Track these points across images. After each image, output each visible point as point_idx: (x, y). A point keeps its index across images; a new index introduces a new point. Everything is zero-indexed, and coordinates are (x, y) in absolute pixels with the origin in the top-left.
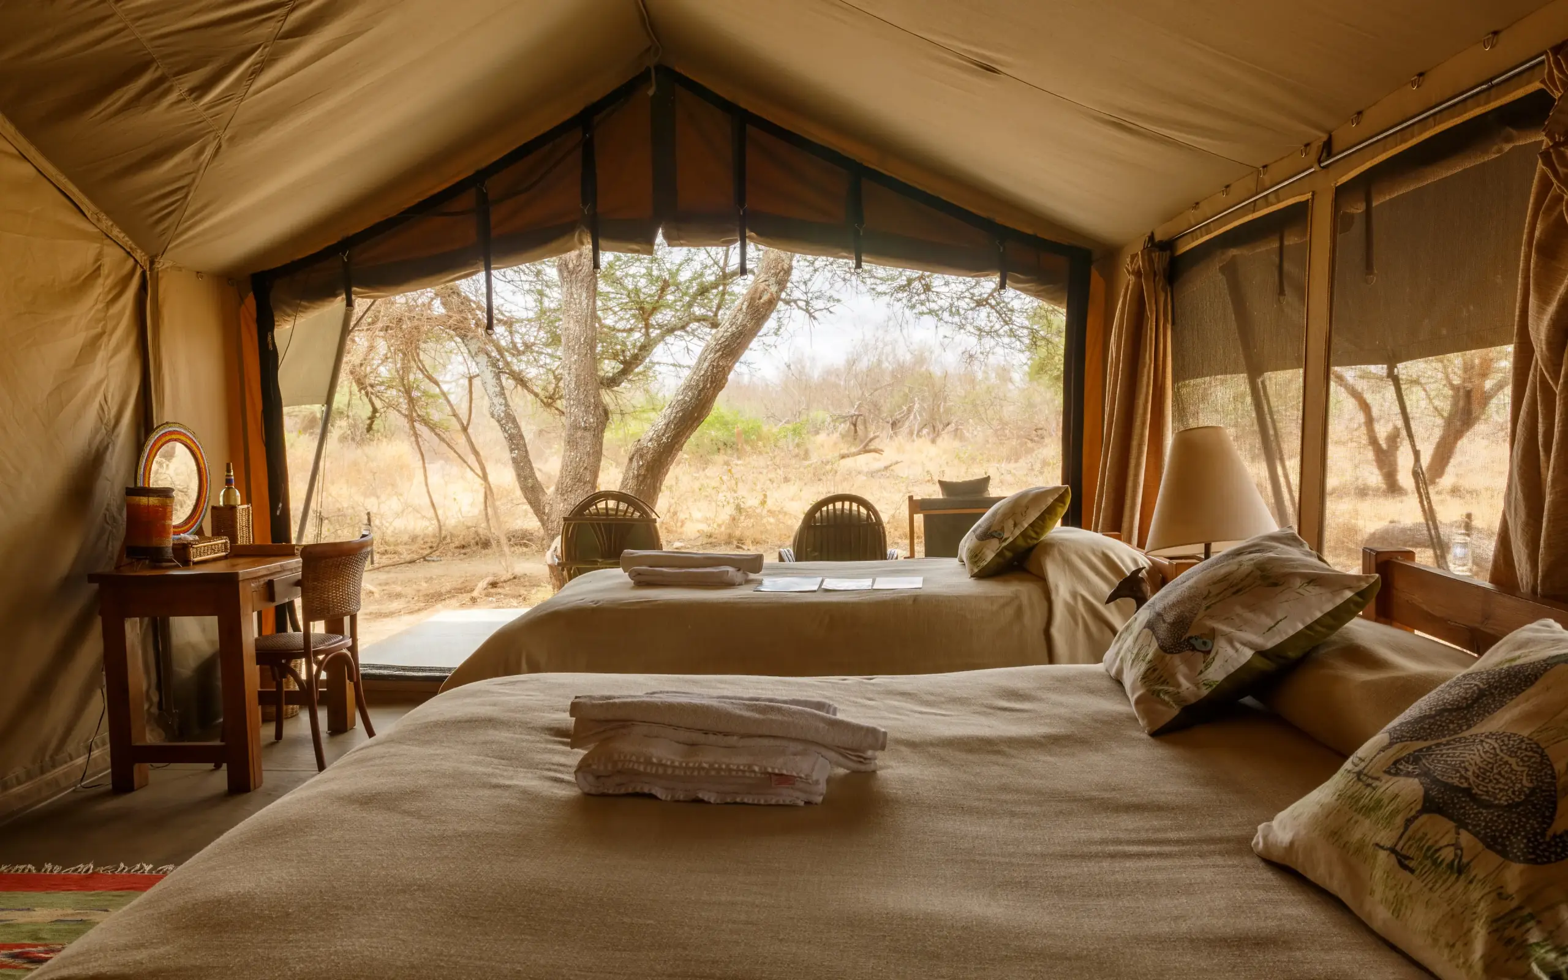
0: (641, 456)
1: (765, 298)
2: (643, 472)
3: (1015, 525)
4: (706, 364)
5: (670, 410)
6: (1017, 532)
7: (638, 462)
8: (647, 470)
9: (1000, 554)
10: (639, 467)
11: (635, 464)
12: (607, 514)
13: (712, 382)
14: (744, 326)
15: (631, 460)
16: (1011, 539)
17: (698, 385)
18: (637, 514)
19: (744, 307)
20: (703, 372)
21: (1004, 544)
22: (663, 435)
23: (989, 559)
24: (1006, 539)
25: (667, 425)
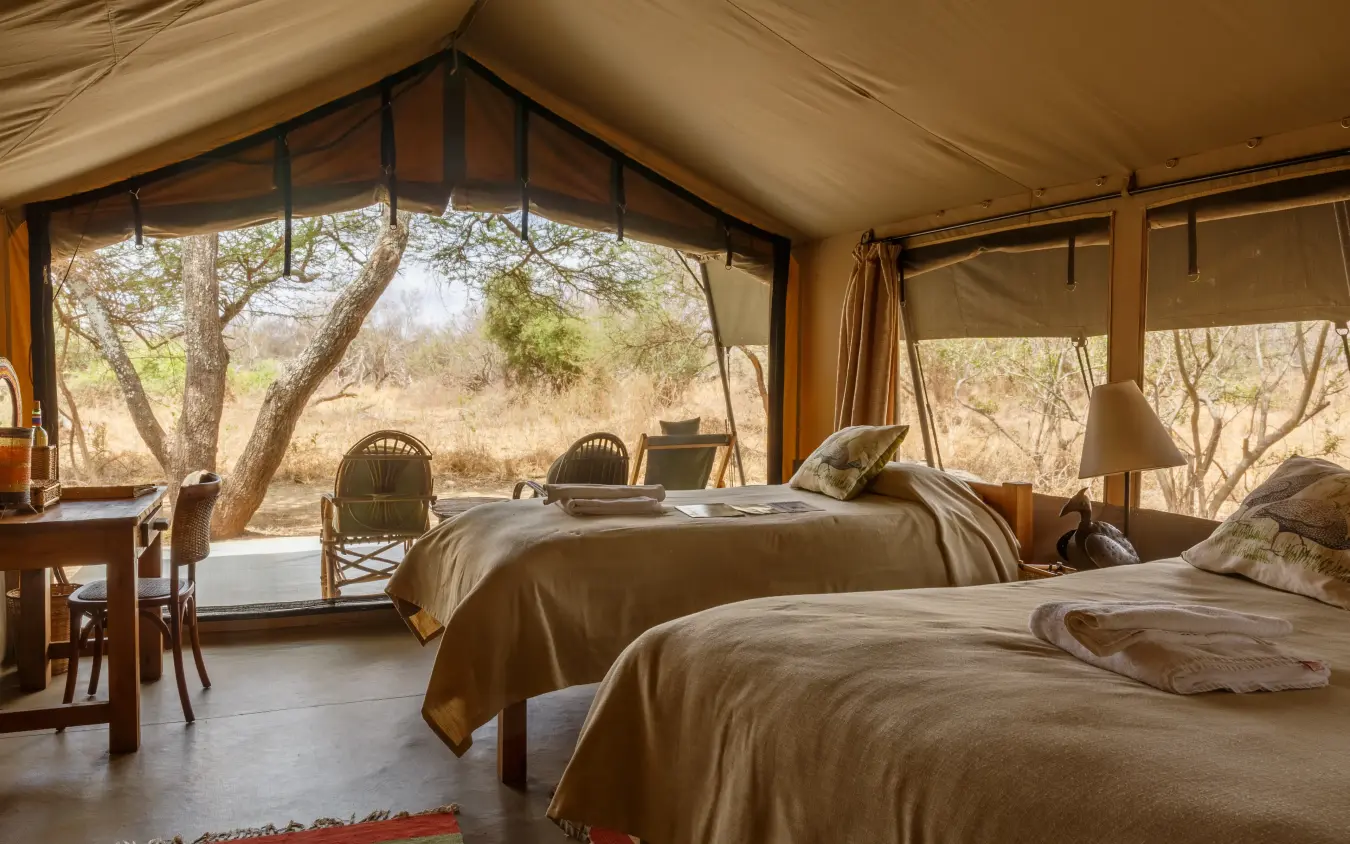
0: (280, 398)
1: (392, 259)
2: (280, 412)
3: (869, 457)
4: (342, 316)
5: (306, 356)
6: (873, 463)
7: (276, 404)
8: (285, 411)
9: (860, 481)
10: (278, 408)
11: (272, 404)
12: (385, 452)
13: (347, 332)
14: (376, 283)
15: (268, 402)
16: (868, 469)
17: (334, 334)
18: (413, 451)
19: (374, 265)
20: (339, 322)
21: (864, 472)
22: (301, 379)
23: (854, 485)
24: (864, 468)
25: (304, 370)
